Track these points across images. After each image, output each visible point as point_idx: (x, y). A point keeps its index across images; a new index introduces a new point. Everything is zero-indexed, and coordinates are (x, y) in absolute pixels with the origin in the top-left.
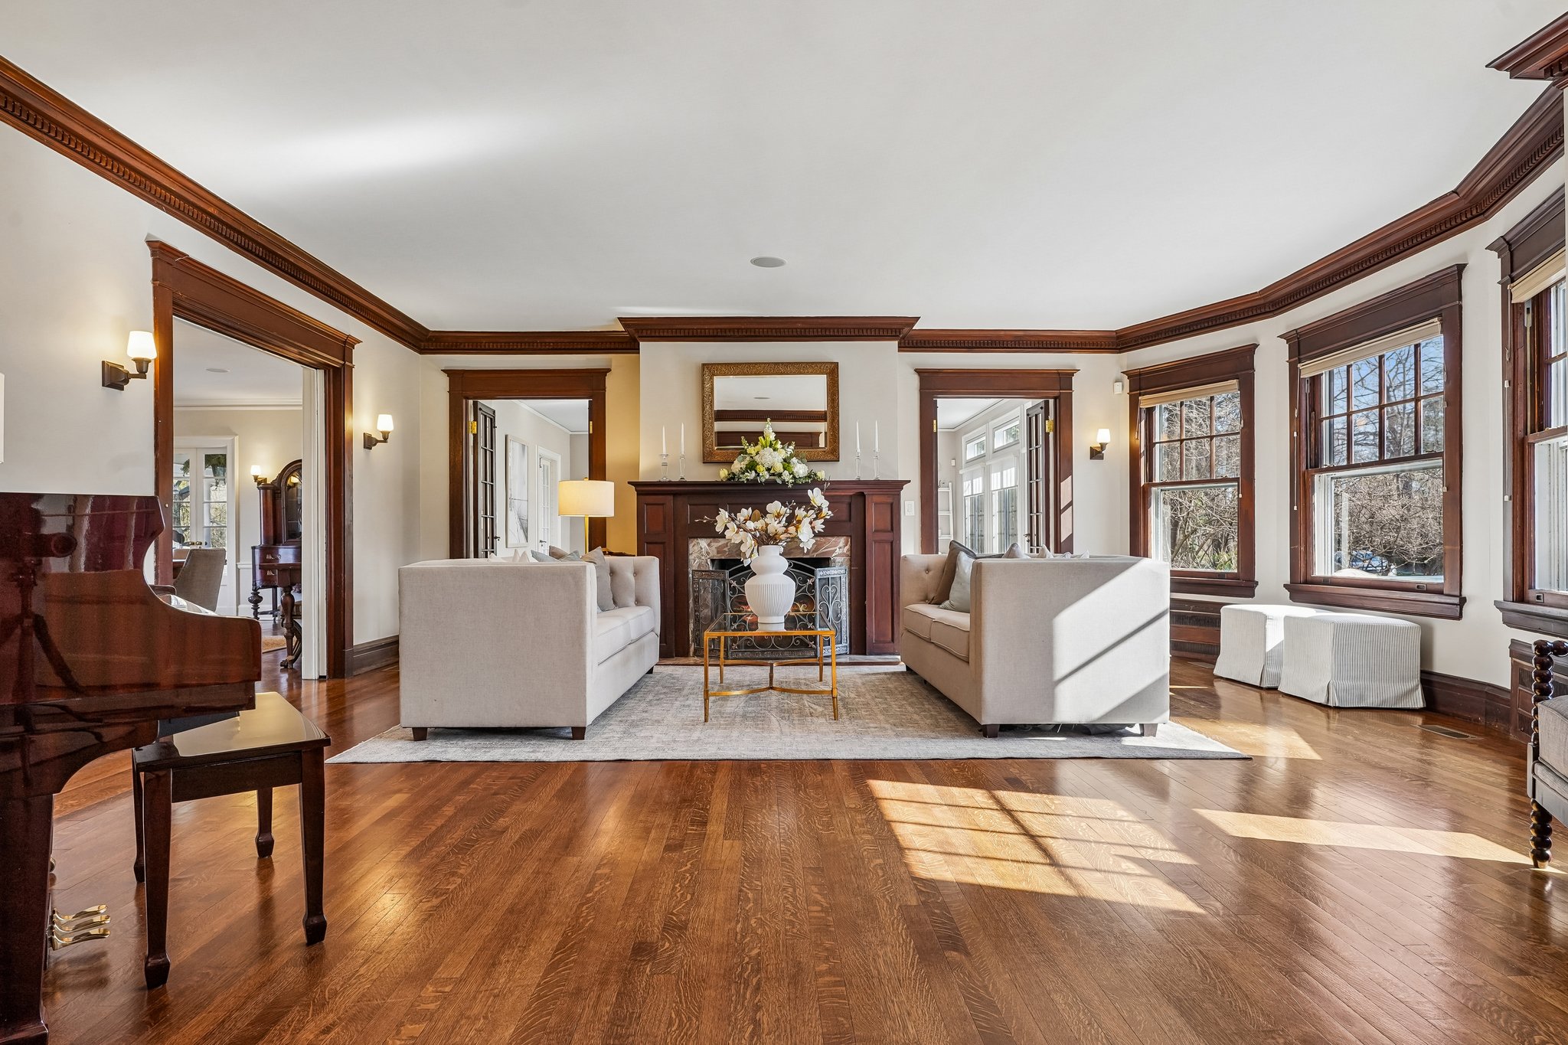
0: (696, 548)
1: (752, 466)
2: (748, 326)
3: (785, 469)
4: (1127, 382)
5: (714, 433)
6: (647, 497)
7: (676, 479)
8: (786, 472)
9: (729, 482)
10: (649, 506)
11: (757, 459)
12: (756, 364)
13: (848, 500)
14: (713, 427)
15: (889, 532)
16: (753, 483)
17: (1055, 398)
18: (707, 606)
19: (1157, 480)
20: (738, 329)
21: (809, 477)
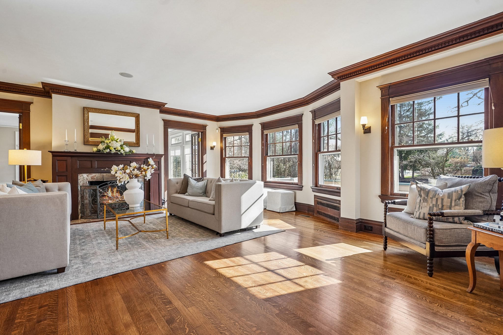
0: (81, 177)
1: (108, 147)
2: (105, 96)
3: (121, 149)
4: (220, 130)
5: (89, 134)
6: (57, 157)
7: (73, 150)
8: (122, 150)
9: (97, 153)
10: (59, 161)
11: (110, 144)
12: (108, 110)
13: (144, 160)
14: (88, 131)
15: (158, 170)
16: (109, 153)
17: (202, 132)
18: (87, 199)
19: (227, 156)
20: (100, 96)
21: (130, 151)
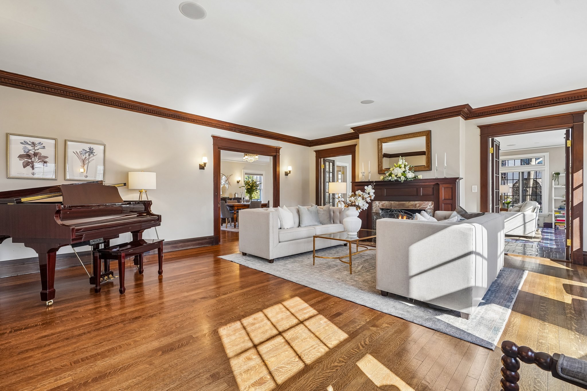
0: (375, 204)
1: (391, 175)
9: (383, 181)
11: (393, 172)
12: (397, 136)
13: (432, 187)
14: (382, 161)
15: (451, 200)
16: (391, 181)
17: (572, 128)
21: (414, 177)
